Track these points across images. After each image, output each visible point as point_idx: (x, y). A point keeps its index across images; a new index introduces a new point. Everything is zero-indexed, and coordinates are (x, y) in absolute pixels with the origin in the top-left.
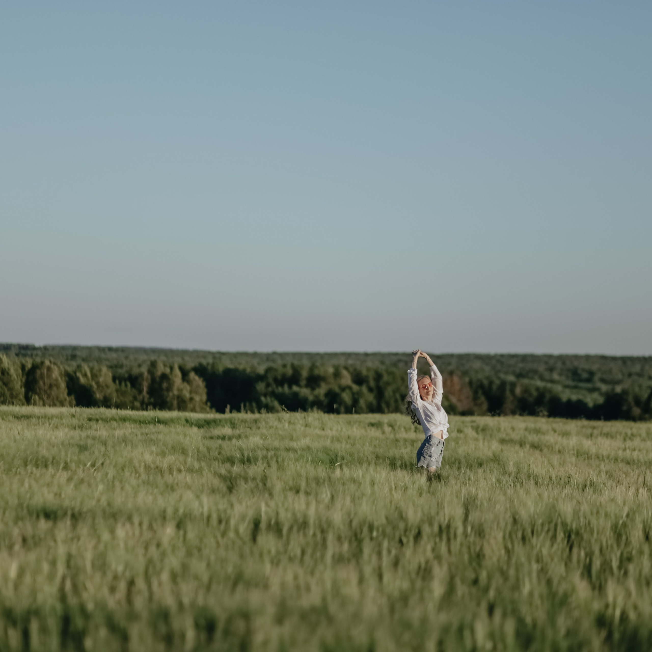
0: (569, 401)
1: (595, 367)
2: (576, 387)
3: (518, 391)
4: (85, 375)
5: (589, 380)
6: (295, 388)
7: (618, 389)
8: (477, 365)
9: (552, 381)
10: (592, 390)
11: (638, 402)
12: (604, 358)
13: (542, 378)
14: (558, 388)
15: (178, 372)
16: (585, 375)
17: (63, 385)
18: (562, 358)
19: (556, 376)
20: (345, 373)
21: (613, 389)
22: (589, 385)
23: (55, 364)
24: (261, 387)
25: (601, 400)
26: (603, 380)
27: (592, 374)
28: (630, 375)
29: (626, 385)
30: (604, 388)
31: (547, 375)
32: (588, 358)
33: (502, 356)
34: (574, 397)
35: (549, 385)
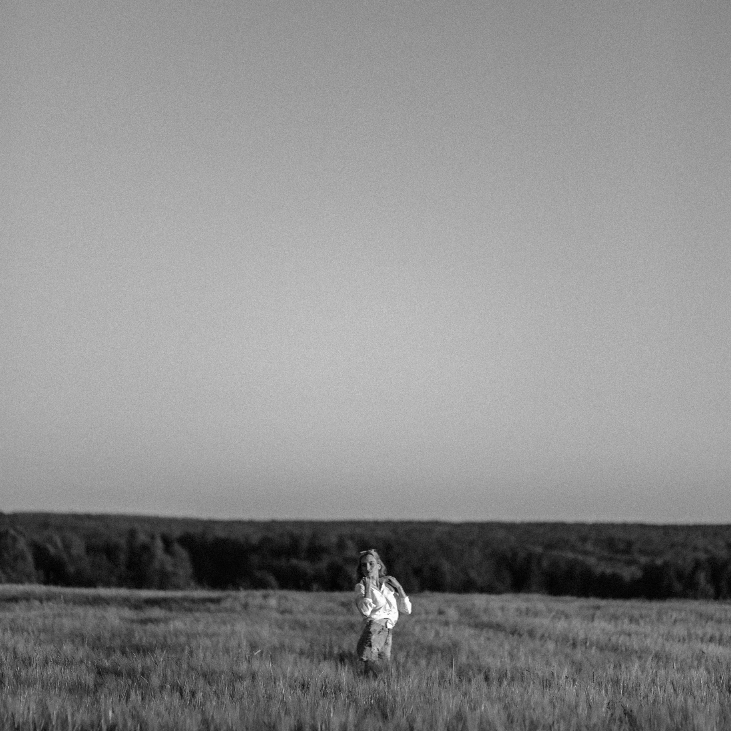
0: (603, 575)
1: (633, 537)
2: (610, 559)
3: (545, 563)
4: (55, 546)
5: (626, 551)
6: (294, 561)
7: (659, 562)
8: (501, 534)
9: (585, 553)
10: (630, 563)
11: (680, 576)
12: (642, 527)
13: (573, 549)
14: (591, 561)
15: (159, 543)
16: (622, 546)
17: (30, 557)
18: (597, 527)
19: (589, 547)
20: (350, 543)
21: (653, 561)
22: (626, 557)
23: (21, 533)
24: (255, 559)
25: (639, 574)
26: (642, 552)
27: (630, 544)
28: (672, 545)
29: (668, 557)
30: (643, 560)
31: (579, 545)
32: (625, 526)
33: (529, 524)
34: (609, 571)
35: (581, 557)
